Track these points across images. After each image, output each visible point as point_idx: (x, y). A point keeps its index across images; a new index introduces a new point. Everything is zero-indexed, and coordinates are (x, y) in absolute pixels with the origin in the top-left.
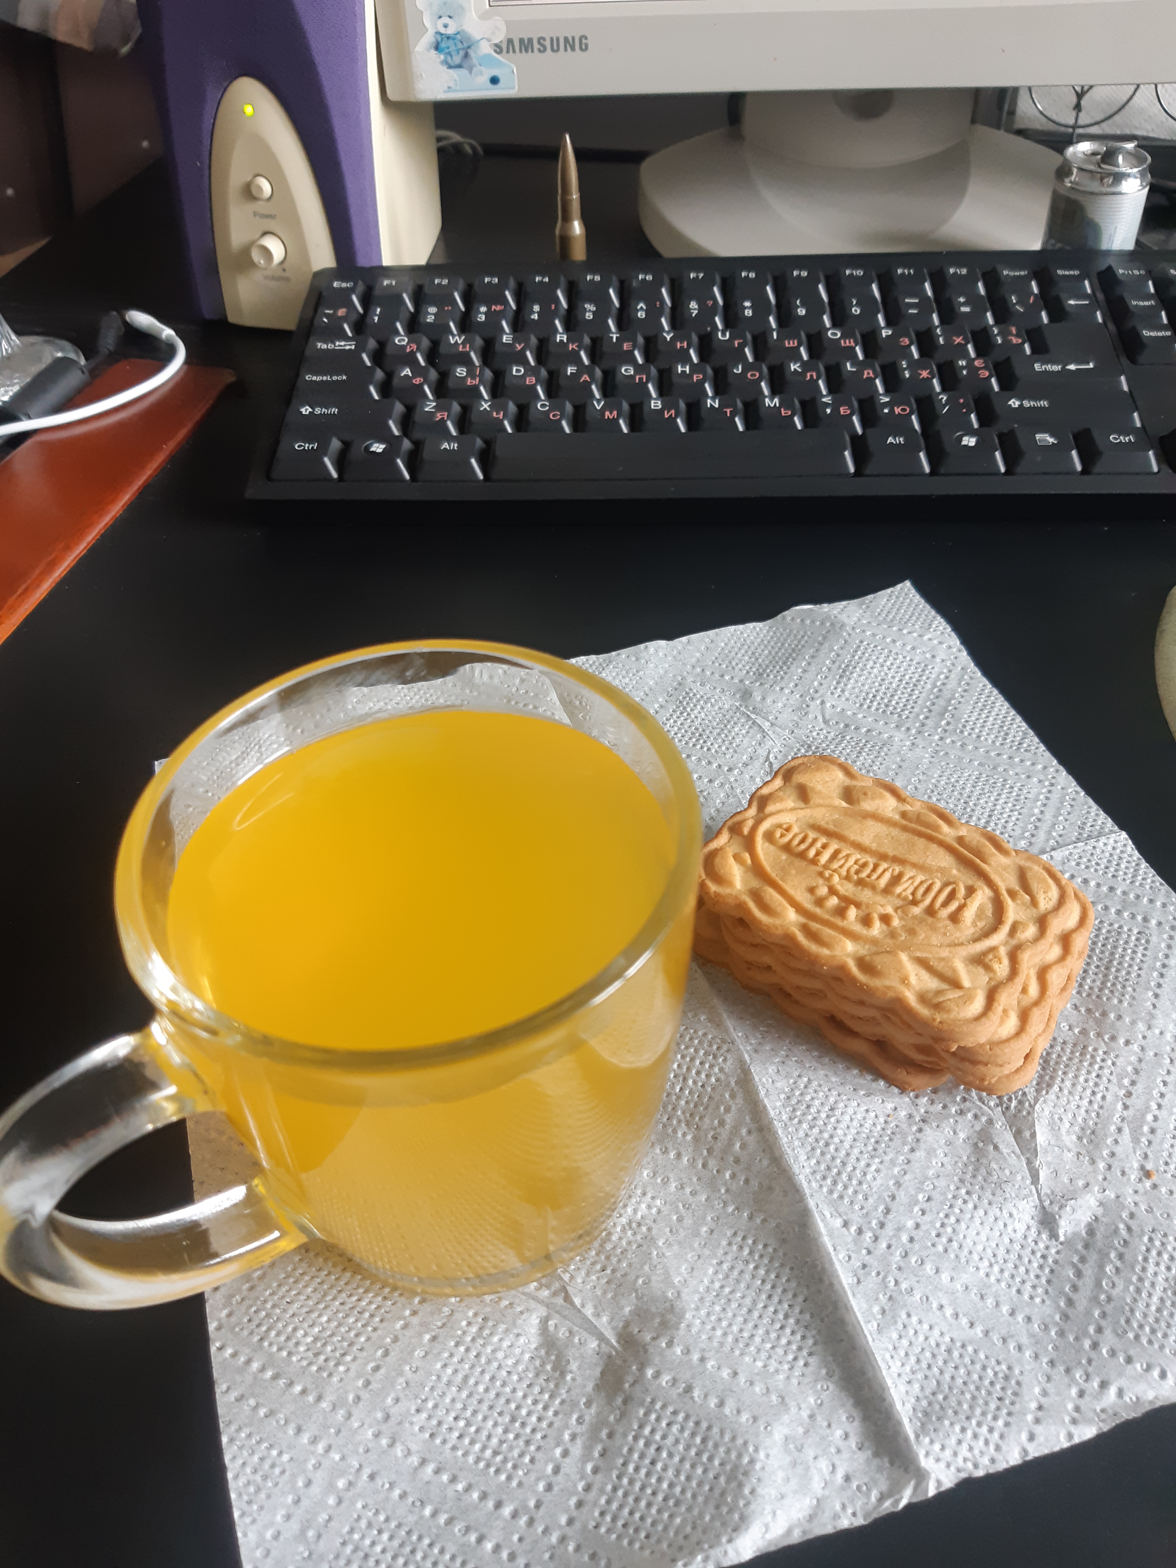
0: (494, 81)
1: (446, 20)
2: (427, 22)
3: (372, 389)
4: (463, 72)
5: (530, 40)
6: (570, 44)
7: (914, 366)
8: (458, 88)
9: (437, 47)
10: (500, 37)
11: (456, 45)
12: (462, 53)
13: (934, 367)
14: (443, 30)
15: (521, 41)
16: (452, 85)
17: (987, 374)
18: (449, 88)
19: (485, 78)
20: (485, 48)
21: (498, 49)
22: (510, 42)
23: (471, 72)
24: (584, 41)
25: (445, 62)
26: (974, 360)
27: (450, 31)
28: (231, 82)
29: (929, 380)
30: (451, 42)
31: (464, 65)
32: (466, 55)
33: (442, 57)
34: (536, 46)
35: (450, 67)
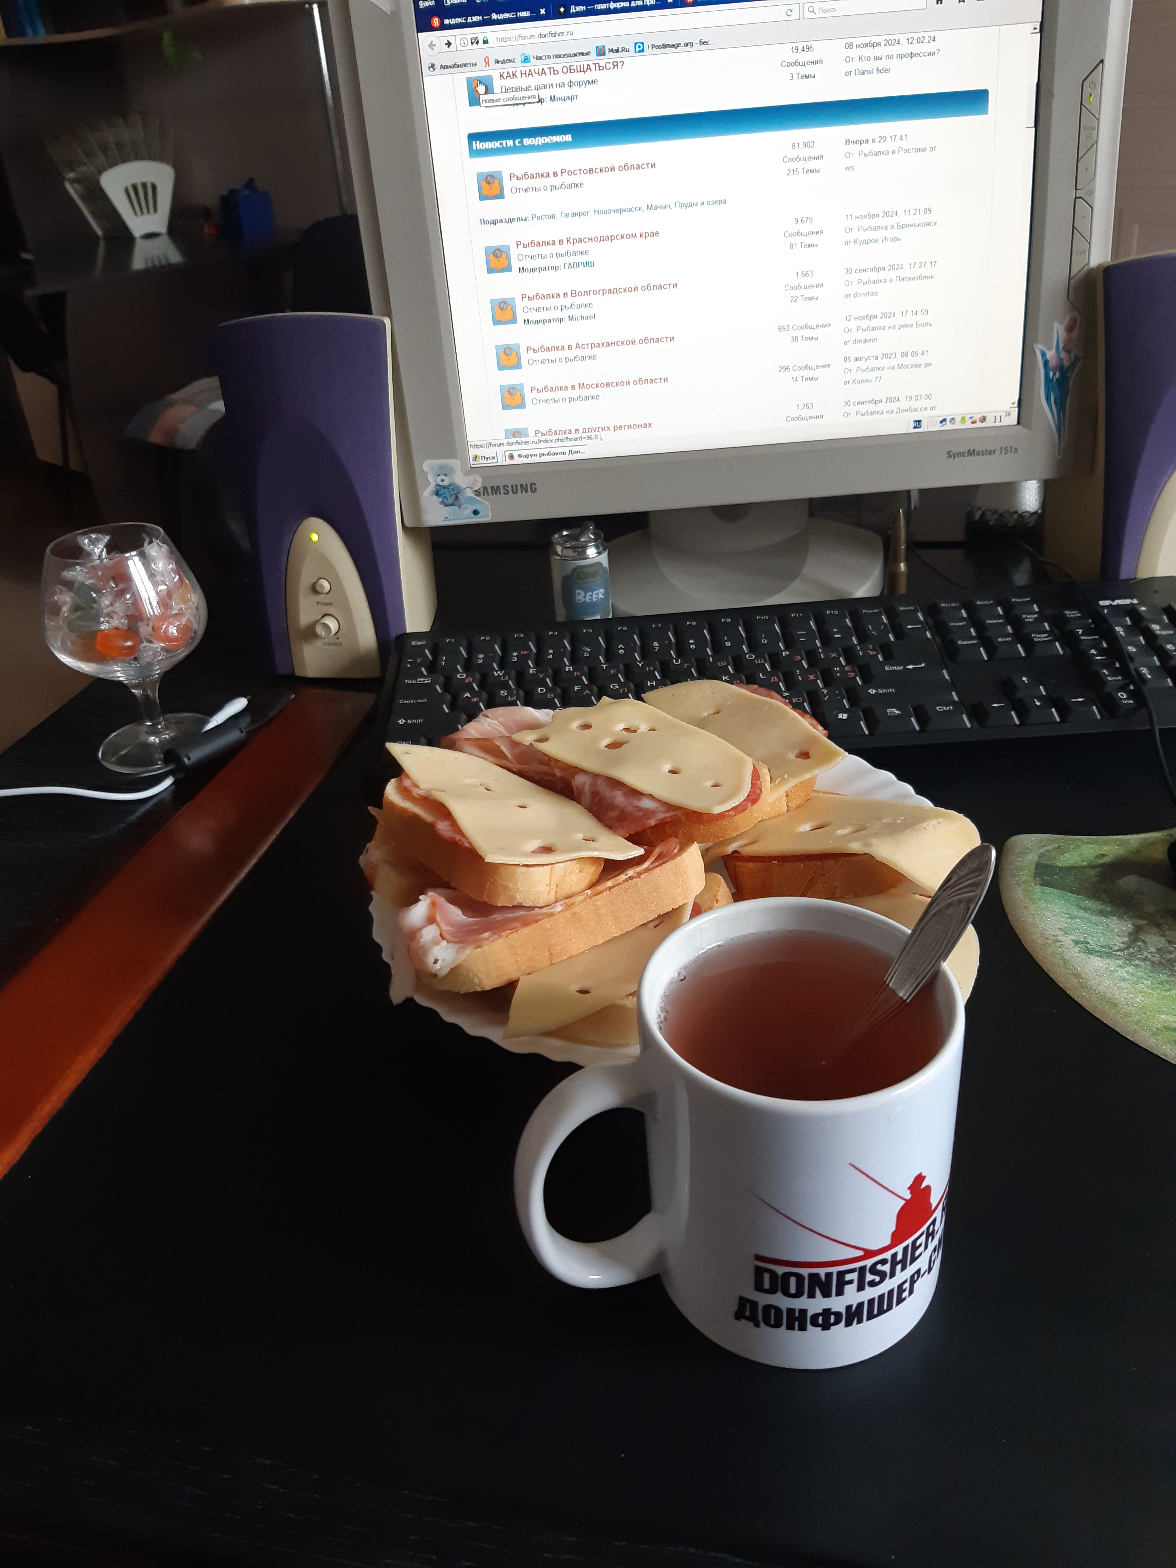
0: (476, 512)
1: (443, 477)
2: (430, 478)
3: (445, 707)
4: (455, 508)
5: (498, 487)
6: (524, 488)
7: (804, 672)
8: (452, 518)
9: (437, 494)
10: (478, 486)
11: (449, 491)
12: (453, 497)
13: (818, 672)
14: (441, 484)
15: (492, 487)
16: (447, 516)
17: (853, 674)
18: (446, 518)
19: (469, 511)
20: (469, 493)
21: (477, 492)
22: (485, 488)
23: (460, 507)
24: (533, 486)
25: (443, 503)
26: (845, 666)
27: (445, 483)
28: (302, 521)
29: (815, 681)
30: (446, 490)
31: (455, 503)
32: (457, 498)
33: (441, 500)
34: (502, 491)
35: (446, 505)
